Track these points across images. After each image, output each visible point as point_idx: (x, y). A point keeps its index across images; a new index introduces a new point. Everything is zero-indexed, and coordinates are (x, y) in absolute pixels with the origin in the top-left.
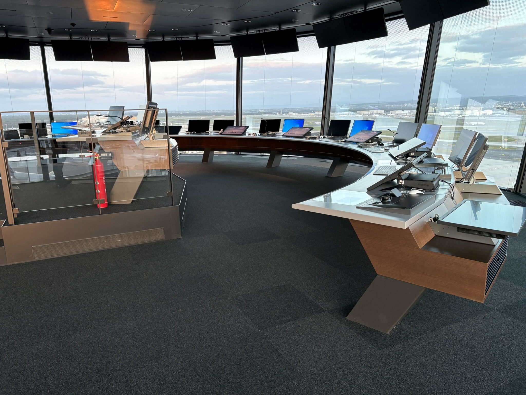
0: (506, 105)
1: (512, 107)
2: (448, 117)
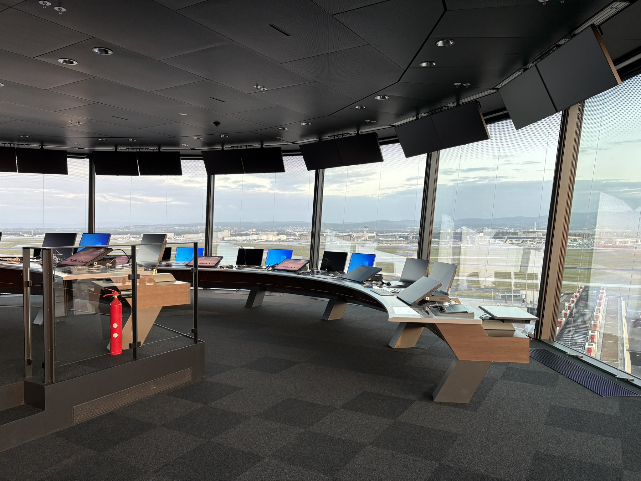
0: (297, 230)
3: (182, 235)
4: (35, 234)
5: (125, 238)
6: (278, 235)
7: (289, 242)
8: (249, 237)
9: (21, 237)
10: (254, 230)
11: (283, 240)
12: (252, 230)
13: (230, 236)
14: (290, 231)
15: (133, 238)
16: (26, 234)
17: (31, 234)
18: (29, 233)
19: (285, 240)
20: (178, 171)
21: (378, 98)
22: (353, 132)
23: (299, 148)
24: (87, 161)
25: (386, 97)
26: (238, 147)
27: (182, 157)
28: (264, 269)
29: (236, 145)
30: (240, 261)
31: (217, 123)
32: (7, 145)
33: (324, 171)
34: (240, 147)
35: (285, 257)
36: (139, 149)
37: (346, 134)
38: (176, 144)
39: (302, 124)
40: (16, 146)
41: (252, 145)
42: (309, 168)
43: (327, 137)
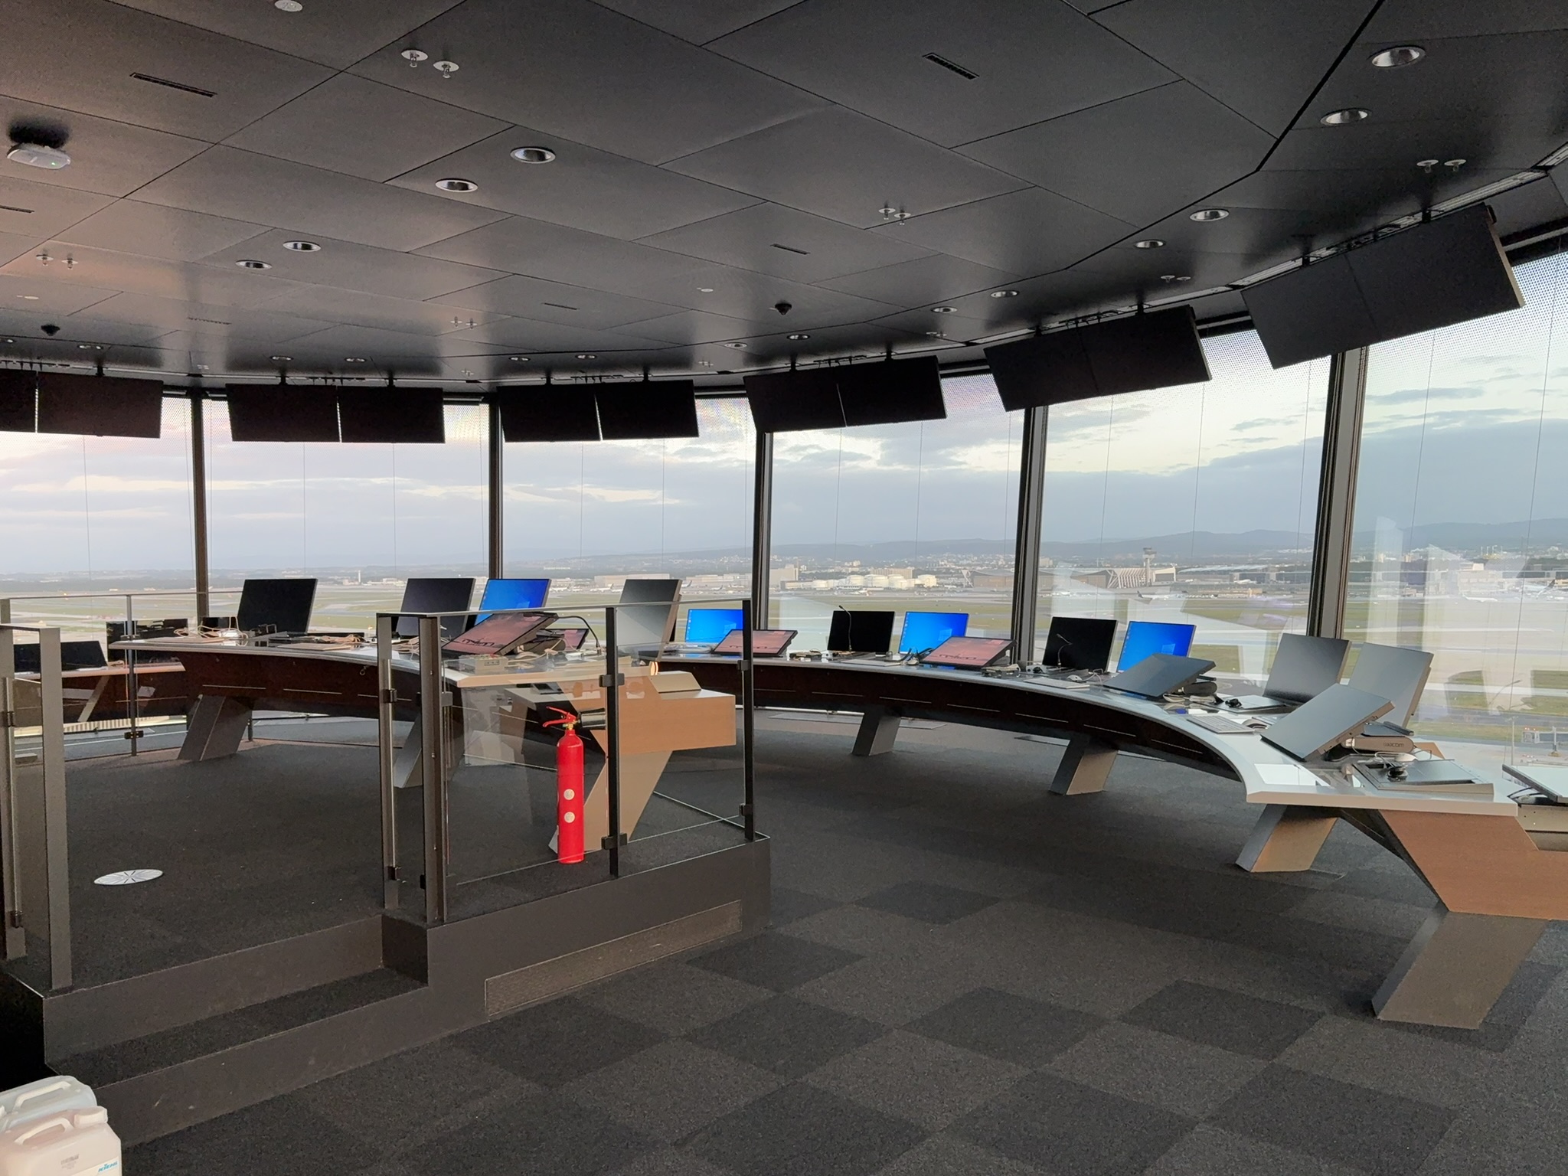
0: (965, 562)
1: (979, 568)
2: (836, 593)
3: (687, 578)
4: (364, 581)
5: (560, 586)
6: (915, 576)
7: (944, 591)
8: (844, 580)
9: (336, 586)
10: (855, 564)
11: (929, 588)
12: (851, 564)
13: (799, 579)
14: (945, 564)
15: (577, 585)
16: (347, 581)
17: (357, 580)
18: (353, 577)
19: (933, 587)
20: (686, 426)
21: (1200, 216)
22: (1126, 308)
23: (983, 355)
24: (484, 409)
25: (1222, 214)
26: (830, 363)
27: (698, 392)
28: (896, 662)
29: (827, 358)
30: (836, 642)
31: (783, 307)
32: (320, 382)
33: (1047, 409)
34: (836, 362)
35: (950, 631)
36: (600, 377)
37: (1107, 315)
38: (684, 362)
39: (993, 295)
40: (338, 383)
41: (864, 354)
42: (1010, 405)
43: (1057, 324)
